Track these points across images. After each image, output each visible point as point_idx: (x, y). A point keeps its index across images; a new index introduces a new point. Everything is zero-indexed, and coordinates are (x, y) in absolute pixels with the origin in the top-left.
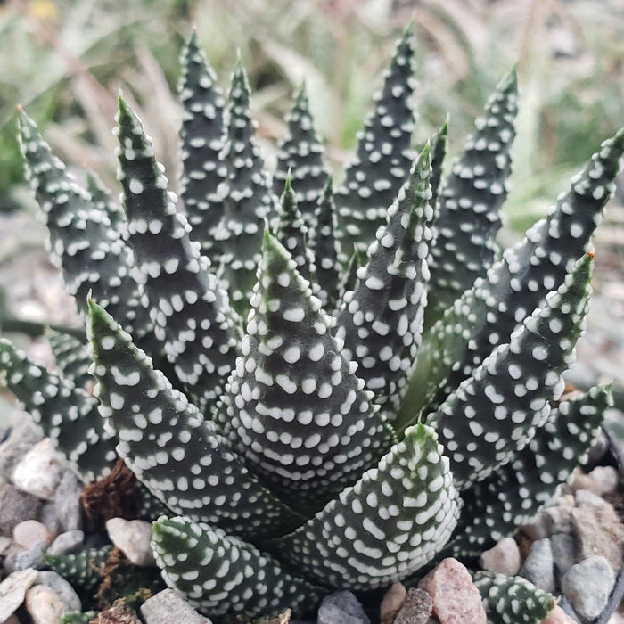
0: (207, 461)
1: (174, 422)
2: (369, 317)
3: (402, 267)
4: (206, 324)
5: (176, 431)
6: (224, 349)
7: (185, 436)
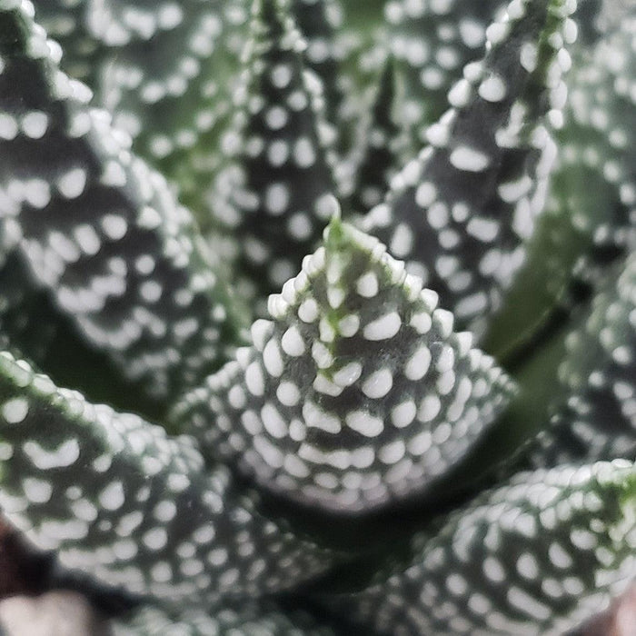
0: (206, 534)
1: (144, 495)
2: (460, 212)
3: (525, 133)
4: (145, 264)
5: (149, 507)
6: (184, 298)
7: (167, 511)
